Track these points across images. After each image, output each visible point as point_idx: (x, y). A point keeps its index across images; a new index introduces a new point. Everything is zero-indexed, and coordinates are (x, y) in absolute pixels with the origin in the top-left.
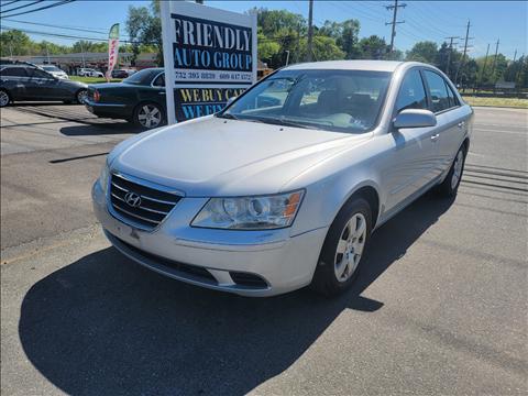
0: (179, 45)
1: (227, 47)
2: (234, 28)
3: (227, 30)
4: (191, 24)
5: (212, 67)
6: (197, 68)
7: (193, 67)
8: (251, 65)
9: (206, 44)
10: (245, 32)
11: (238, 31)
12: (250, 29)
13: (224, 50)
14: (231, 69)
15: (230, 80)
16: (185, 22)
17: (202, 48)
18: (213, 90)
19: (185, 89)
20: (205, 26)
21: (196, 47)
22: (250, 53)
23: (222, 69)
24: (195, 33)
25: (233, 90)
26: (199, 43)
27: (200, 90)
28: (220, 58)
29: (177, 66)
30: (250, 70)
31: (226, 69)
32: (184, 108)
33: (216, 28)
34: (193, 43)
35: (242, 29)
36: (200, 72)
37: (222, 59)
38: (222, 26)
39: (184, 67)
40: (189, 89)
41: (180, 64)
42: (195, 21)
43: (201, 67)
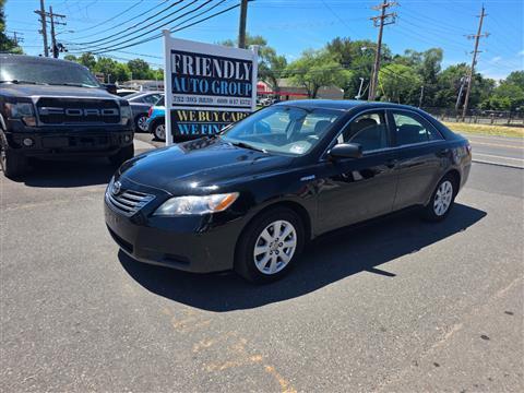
0: (178, 75)
1: (226, 76)
2: (234, 61)
3: (226, 62)
4: (190, 58)
5: (210, 93)
6: (195, 94)
7: (191, 92)
8: (250, 92)
9: (205, 74)
10: (245, 65)
11: (238, 64)
12: (251, 62)
13: (223, 79)
14: (229, 95)
15: (228, 104)
16: (185, 57)
17: (201, 77)
18: (210, 112)
19: (181, 111)
20: (204, 60)
21: (195, 76)
22: (250, 82)
23: (220, 95)
24: (194, 65)
25: (230, 113)
26: (198, 73)
27: (197, 111)
28: (217, 86)
29: (175, 91)
30: (250, 96)
31: (224, 95)
32: (180, 126)
33: (215, 61)
34: (191, 73)
35: (242, 62)
36: (198, 97)
37: (220, 86)
38: (221, 60)
39: (182, 92)
40: (186, 111)
41: (179, 89)
42: (194, 55)
43: (199, 93)
